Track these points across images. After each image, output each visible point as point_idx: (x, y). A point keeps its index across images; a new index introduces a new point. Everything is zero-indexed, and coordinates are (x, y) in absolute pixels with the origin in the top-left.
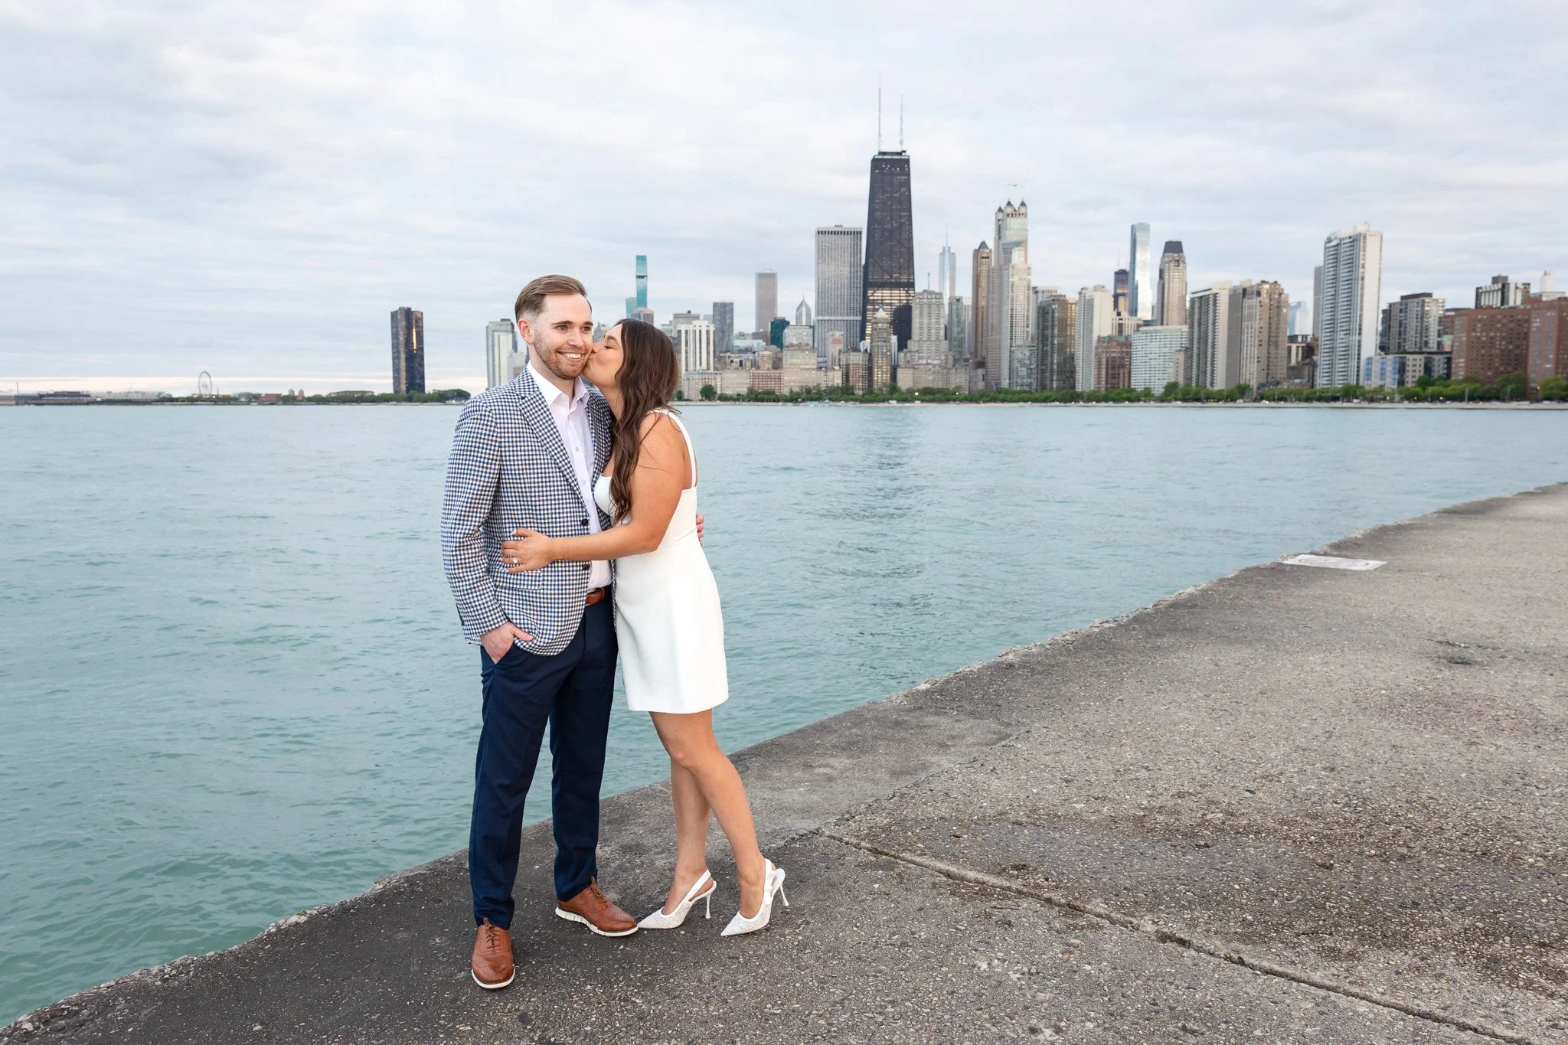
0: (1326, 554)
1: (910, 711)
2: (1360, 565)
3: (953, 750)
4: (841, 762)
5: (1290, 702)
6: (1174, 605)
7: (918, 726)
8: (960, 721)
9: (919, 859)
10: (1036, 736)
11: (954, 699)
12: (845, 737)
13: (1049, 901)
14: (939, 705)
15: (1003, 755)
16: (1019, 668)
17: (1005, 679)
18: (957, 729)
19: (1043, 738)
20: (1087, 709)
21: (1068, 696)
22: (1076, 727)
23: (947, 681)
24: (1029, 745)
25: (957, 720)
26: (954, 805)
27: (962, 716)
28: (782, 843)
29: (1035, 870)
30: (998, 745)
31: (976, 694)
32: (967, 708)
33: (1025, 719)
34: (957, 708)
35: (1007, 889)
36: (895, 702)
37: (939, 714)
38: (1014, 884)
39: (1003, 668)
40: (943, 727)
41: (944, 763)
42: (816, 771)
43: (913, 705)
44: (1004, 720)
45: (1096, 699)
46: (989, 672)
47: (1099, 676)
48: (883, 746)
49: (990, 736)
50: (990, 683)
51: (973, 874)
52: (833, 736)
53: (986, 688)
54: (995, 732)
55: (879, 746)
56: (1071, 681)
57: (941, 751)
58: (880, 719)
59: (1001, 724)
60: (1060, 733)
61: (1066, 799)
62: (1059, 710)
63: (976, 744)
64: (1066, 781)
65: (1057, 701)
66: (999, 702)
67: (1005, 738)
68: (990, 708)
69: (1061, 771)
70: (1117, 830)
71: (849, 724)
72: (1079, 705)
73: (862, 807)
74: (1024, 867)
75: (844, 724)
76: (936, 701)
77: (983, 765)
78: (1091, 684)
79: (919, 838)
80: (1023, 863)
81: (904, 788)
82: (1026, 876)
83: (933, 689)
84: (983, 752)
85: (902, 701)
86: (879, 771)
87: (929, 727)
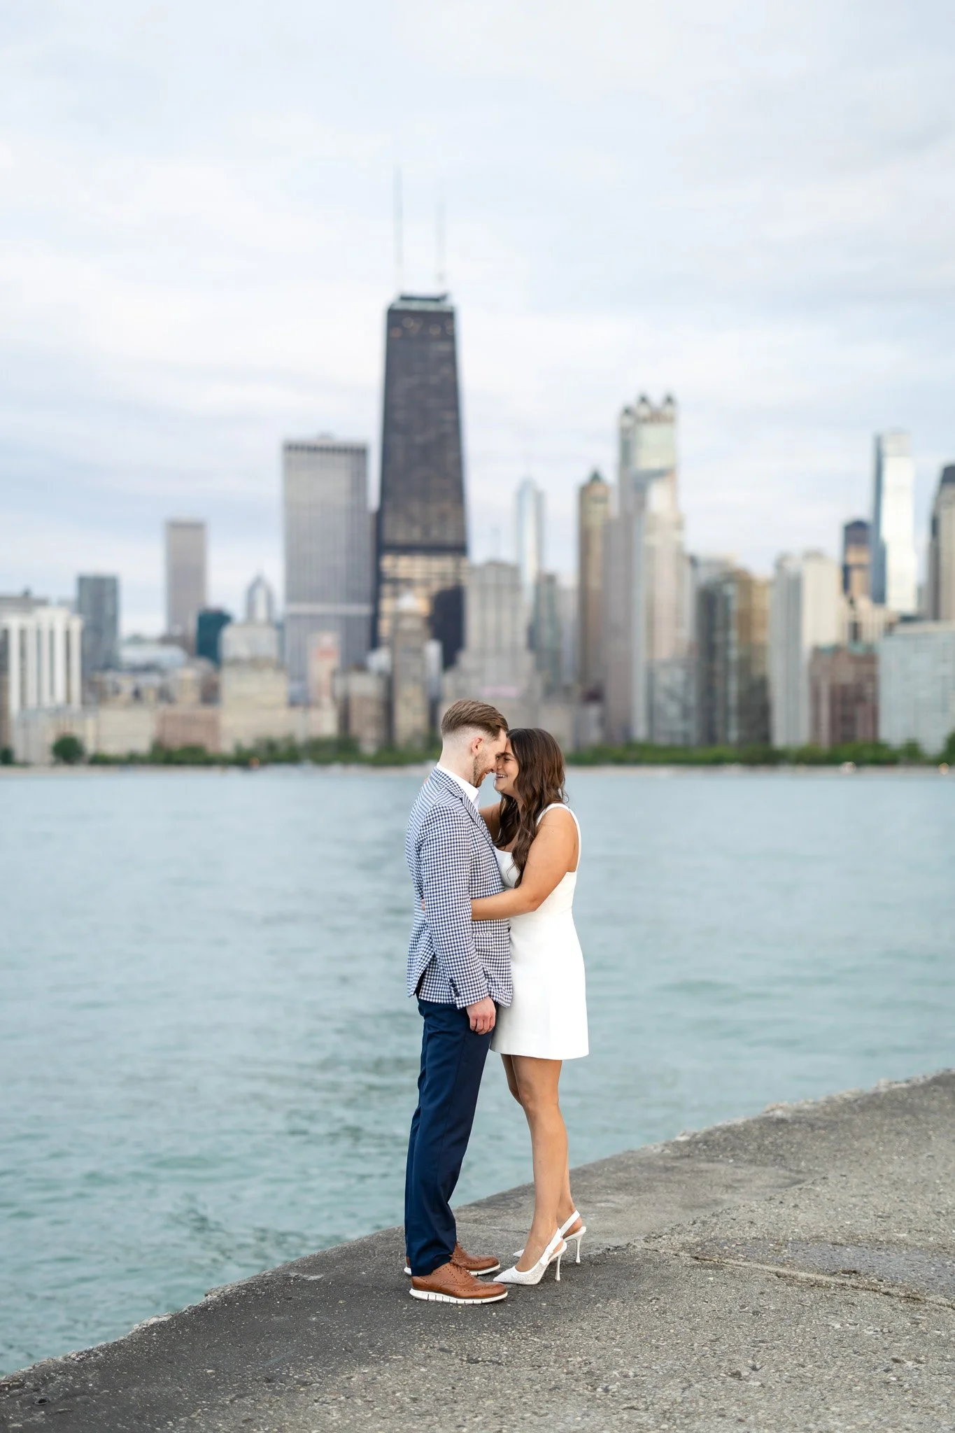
1: (677, 1158)
3: (742, 1190)
4: (621, 1199)
7: (692, 1171)
8: (740, 1167)
9: (745, 1265)
10: (835, 1182)
11: (725, 1149)
12: (614, 1179)
13: (887, 1294)
14: (708, 1153)
15: (802, 1196)
16: (794, 1123)
17: (780, 1133)
18: (742, 1173)
19: (843, 1184)
20: (891, 1162)
21: (864, 1149)
22: (881, 1176)
23: (709, 1133)
24: (829, 1189)
25: (736, 1167)
26: (763, 1230)
27: (741, 1164)
28: (600, 1252)
29: (867, 1274)
30: (792, 1188)
31: (748, 1145)
32: (744, 1156)
33: (817, 1168)
34: (733, 1156)
35: (842, 1285)
36: (655, 1151)
37: (713, 1162)
38: (848, 1282)
39: (772, 1122)
40: (722, 1172)
41: (736, 1198)
42: (598, 1205)
43: (678, 1154)
44: (792, 1168)
45: (899, 1154)
46: (757, 1126)
47: (898, 1133)
48: (662, 1186)
49: (781, 1181)
50: (763, 1136)
51: (803, 1275)
52: (599, 1179)
53: (759, 1141)
54: (785, 1178)
55: (657, 1186)
56: (864, 1136)
57: (730, 1191)
58: (647, 1164)
59: (791, 1170)
60: (862, 1181)
61: (885, 1230)
62: (857, 1161)
63: (767, 1187)
64: (879, 1217)
65: (851, 1154)
66: (781, 1152)
67: (799, 1182)
68: (772, 1157)
69: (872, 1210)
70: (948, 1253)
71: (611, 1169)
72: (879, 1159)
73: (666, 1230)
74: (855, 1272)
75: (606, 1169)
76: (704, 1150)
77: (781, 1202)
78: (890, 1141)
79: (738, 1251)
80: (853, 1270)
81: (703, 1218)
82: (859, 1278)
83: (694, 1140)
84: (778, 1193)
85: (663, 1151)
86: (667, 1205)
87: (707, 1171)
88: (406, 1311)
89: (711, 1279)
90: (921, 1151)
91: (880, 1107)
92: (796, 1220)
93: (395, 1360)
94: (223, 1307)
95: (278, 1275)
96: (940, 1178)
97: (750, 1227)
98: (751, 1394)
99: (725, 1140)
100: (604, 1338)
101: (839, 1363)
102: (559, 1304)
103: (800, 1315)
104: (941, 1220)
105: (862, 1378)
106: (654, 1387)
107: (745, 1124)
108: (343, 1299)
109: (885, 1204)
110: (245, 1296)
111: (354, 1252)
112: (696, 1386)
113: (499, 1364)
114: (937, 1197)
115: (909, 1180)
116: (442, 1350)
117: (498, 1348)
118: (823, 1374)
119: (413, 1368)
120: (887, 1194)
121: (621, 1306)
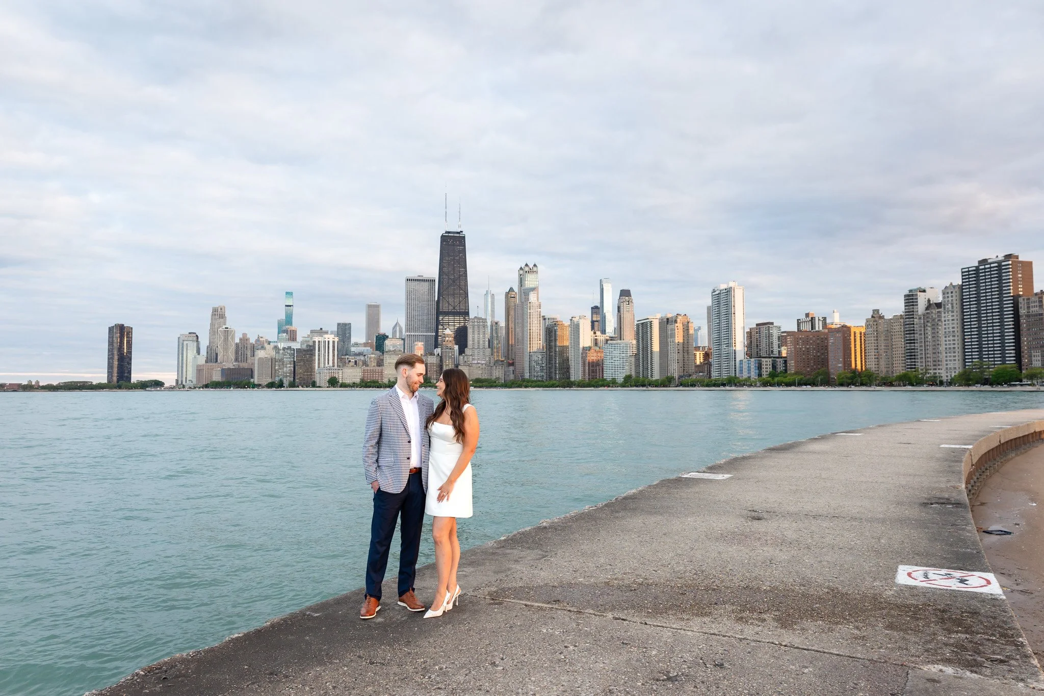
0: (704, 472)
1: (498, 548)
2: (720, 477)
3: (521, 562)
4: (469, 570)
5: (676, 537)
6: (625, 498)
7: (503, 554)
8: (523, 551)
9: (513, 601)
10: (560, 555)
11: (519, 543)
13: (570, 610)
14: (512, 545)
15: (545, 563)
16: (550, 528)
17: (543, 534)
18: (523, 553)
19: (563, 556)
20: (583, 544)
21: (574, 539)
22: (578, 550)
23: (515, 536)
24: (556, 559)
25: (521, 551)
26: (525, 582)
29: (563, 601)
30: (542, 559)
31: (529, 540)
32: (526, 546)
33: (554, 549)
34: (521, 546)
35: (552, 607)
36: (490, 545)
37: (513, 549)
38: (554, 606)
40: (515, 554)
41: (518, 567)
43: (500, 546)
45: (587, 540)
46: (535, 531)
47: (588, 530)
48: (488, 562)
49: (538, 556)
50: (536, 536)
51: (536, 604)
53: (534, 538)
54: (541, 554)
55: (486, 562)
56: (575, 533)
57: (516, 563)
58: (485, 552)
59: (543, 551)
60: (570, 554)
61: (575, 578)
62: (570, 545)
63: (532, 559)
64: (574, 571)
65: (568, 542)
66: (541, 543)
67: (545, 556)
68: (537, 545)
69: (571, 568)
70: (597, 587)
71: (469, 555)
72: (579, 542)
73: (483, 585)
74: (558, 600)
76: (510, 543)
77: (536, 567)
78: (584, 534)
79: (511, 594)
81: (501, 578)
82: (560, 603)
83: (507, 539)
84: (536, 562)
85: (493, 545)
86: (488, 571)
87: (509, 554)
88: (352, 634)
89: (496, 610)
90: (596, 537)
92: (540, 575)
93: (335, 663)
94: (269, 630)
95: (301, 612)
96: (601, 550)
97: (520, 581)
98: (497, 675)
99: (520, 538)
100: (438, 647)
101: (541, 652)
103: (530, 627)
104: (598, 570)
105: (549, 659)
106: (452, 675)
107: (529, 530)
108: (325, 626)
109: (577, 564)
110: (282, 624)
111: (340, 601)
112: (473, 672)
113: (384, 665)
114: (598, 559)
115: (589, 552)
116: (359, 657)
117: (386, 655)
118: (532, 659)
119: (342, 668)
120: (579, 559)
121: (451, 627)
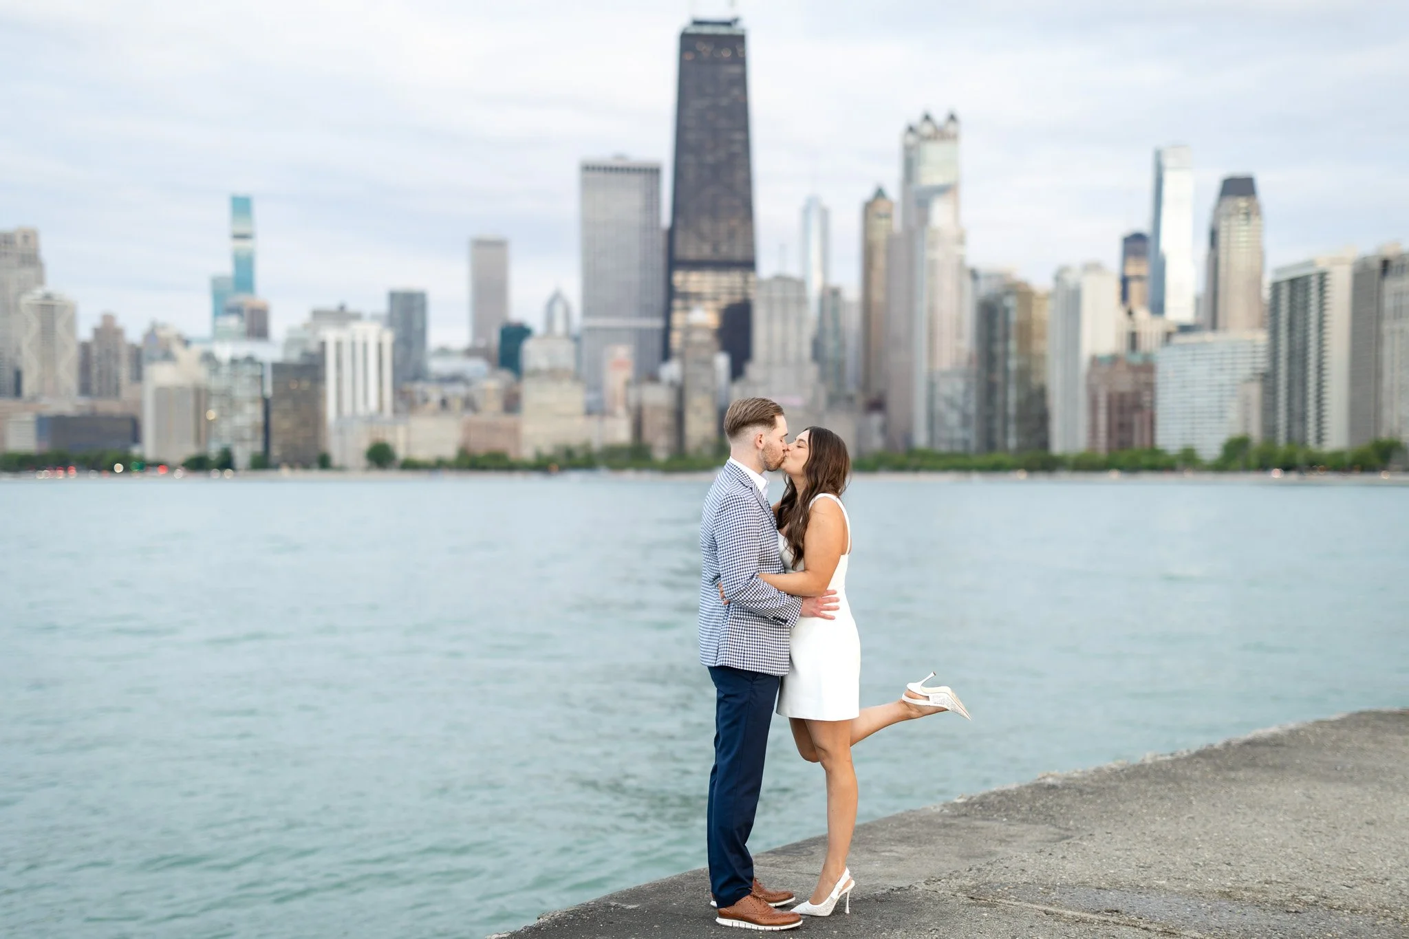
3: (1014, 844)
4: (903, 850)
7: (969, 827)
8: (1013, 825)
9: (1017, 903)
10: (1101, 838)
11: (999, 810)
12: (897, 833)
13: (1145, 929)
14: (984, 813)
15: (1070, 849)
16: (1064, 788)
17: (1051, 797)
18: (1013, 830)
19: (1108, 840)
20: (1153, 822)
21: (1129, 811)
22: (1144, 833)
23: (985, 796)
24: (1095, 844)
25: (1010, 825)
26: (1034, 876)
27: (1013, 822)
28: (884, 891)
29: (1128, 913)
30: (1061, 843)
31: (1021, 807)
32: (1017, 816)
33: (1084, 827)
34: (1006, 816)
35: (1105, 921)
36: (934, 811)
37: (988, 820)
38: (1111, 919)
39: (1044, 788)
40: (996, 829)
41: (1010, 851)
42: (883, 854)
43: (956, 813)
44: (1061, 825)
45: (1161, 816)
46: (1030, 791)
47: (1161, 798)
48: (940, 839)
49: (1050, 837)
50: (1034, 800)
51: (1069, 912)
52: (884, 833)
53: (1031, 803)
54: (1055, 834)
55: (937, 839)
56: (1129, 800)
57: (1003, 844)
58: (928, 821)
59: (1060, 828)
60: (1126, 837)
61: (1146, 878)
62: (1121, 821)
63: (1038, 841)
64: (1143, 867)
65: (1116, 815)
66: (1051, 813)
67: (1068, 837)
68: (1042, 817)
69: (1134, 861)
70: (1203, 897)
71: (894, 825)
72: (1143, 819)
73: (944, 875)
74: (1117, 911)
75: (889, 825)
76: (980, 810)
77: (1050, 854)
78: (1153, 805)
79: (1010, 893)
80: (1115, 909)
81: (978, 866)
82: (1121, 916)
83: (970, 802)
84: (1048, 847)
85: (942, 811)
86: (946, 855)
87: (982, 828)
89: (986, 915)
90: (1183, 813)
91: (1146, 776)
92: (1064, 868)
94: (554, 928)
95: (600, 903)
96: (1200, 836)
97: (1021, 874)
99: (999, 802)
102: (849, 932)
104: (1199, 870)
107: (1016, 788)
108: (658, 924)
109: (1147, 857)
110: (572, 920)
111: (665, 888)
114: (1195, 851)
115: (1169, 837)
120: (1149, 848)
121: (905, 934)
